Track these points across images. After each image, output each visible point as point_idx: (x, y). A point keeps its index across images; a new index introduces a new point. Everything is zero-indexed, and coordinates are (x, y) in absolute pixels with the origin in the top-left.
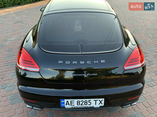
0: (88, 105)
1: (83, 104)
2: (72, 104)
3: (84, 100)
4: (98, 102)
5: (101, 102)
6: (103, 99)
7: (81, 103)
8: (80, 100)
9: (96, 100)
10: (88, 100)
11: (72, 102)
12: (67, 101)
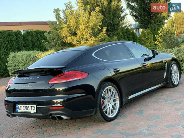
0: (28, 111)
1: (26, 109)
2: (21, 109)
3: (26, 106)
4: (33, 108)
5: (34, 108)
6: (35, 106)
7: (25, 108)
8: (24, 105)
9: (32, 106)
10: (28, 106)
11: (21, 107)
12: (19, 107)
